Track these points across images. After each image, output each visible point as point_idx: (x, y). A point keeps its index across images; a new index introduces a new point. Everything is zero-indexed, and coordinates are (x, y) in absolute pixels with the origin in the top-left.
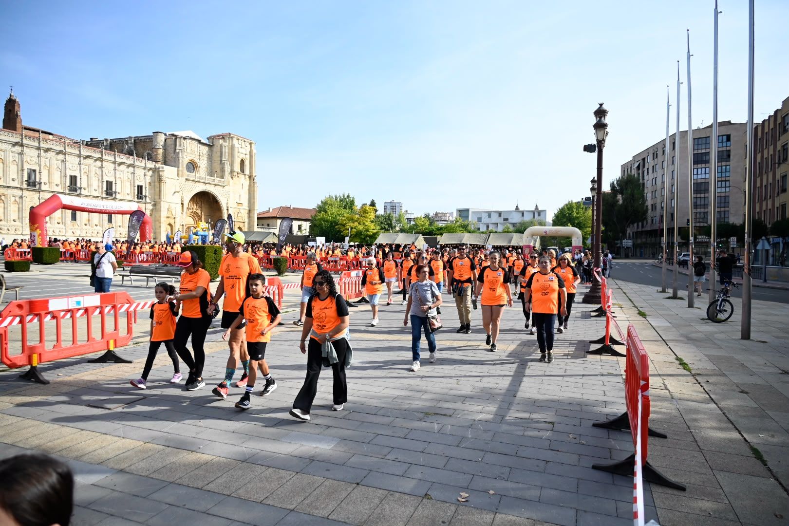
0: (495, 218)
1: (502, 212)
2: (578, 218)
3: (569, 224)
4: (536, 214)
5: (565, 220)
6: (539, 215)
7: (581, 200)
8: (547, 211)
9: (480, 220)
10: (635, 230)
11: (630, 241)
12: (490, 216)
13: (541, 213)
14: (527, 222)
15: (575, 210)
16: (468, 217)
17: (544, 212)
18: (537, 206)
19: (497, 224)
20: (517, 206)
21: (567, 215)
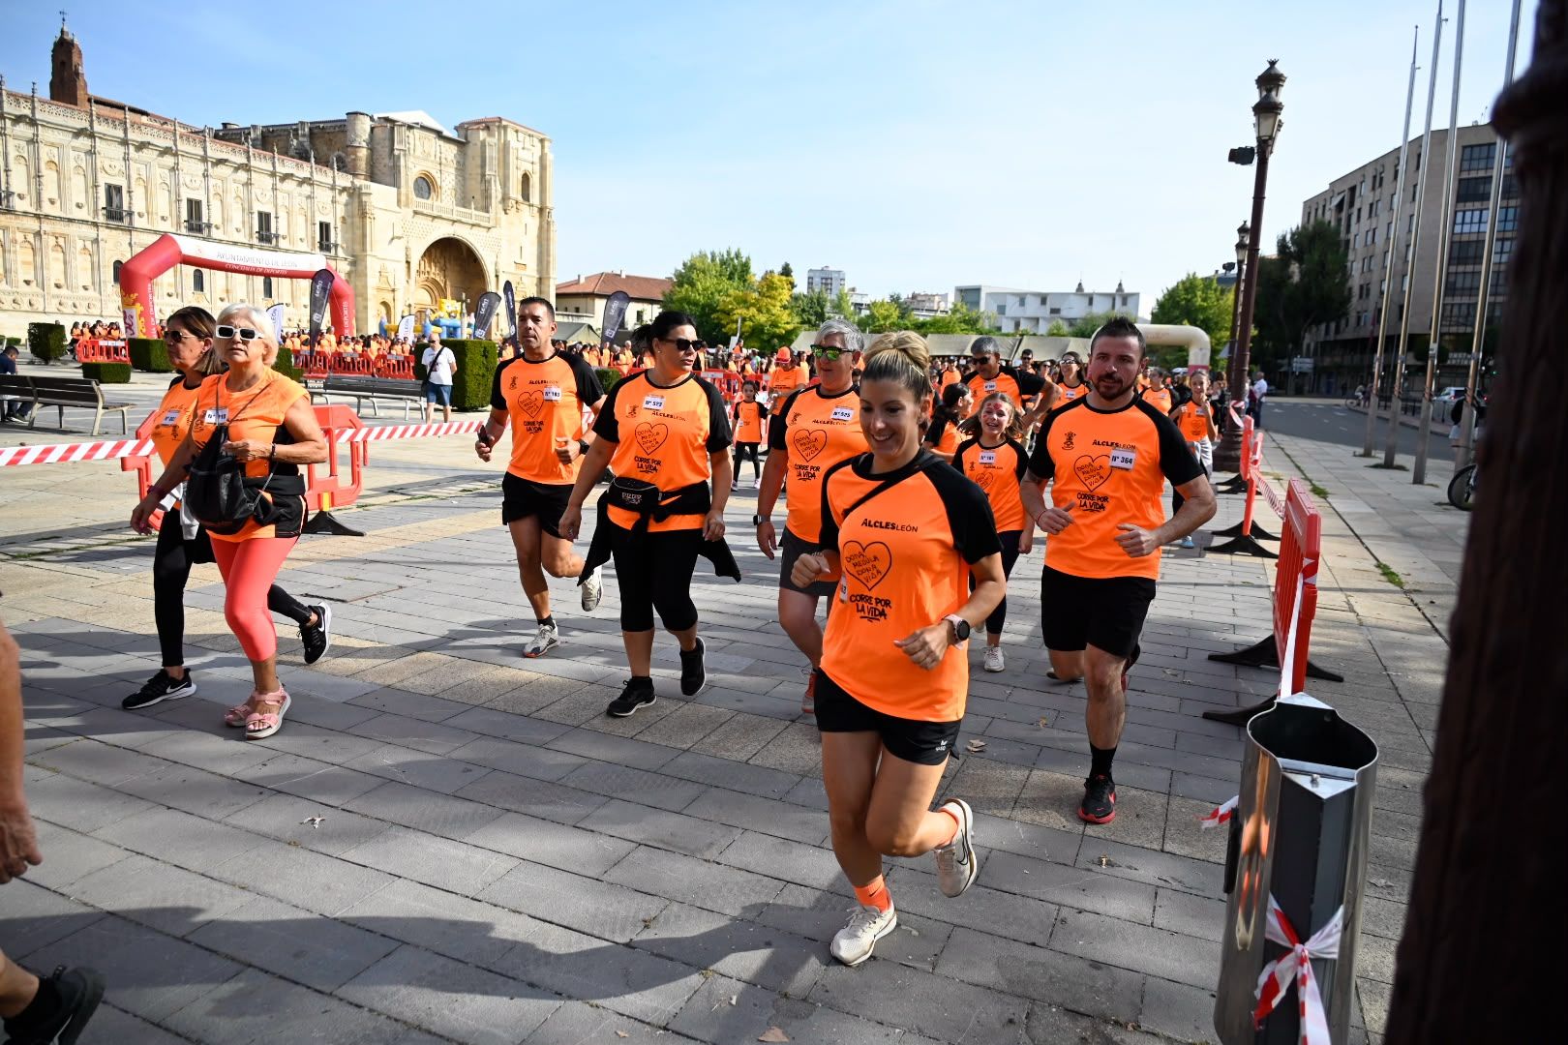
0: (1033, 308)
1: (1047, 294)
2: (1203, 309)
3: (1186, 322)
4: (1118, 301)
5: (1177, 312)
6: (1124, 303)
7: (1213, 273)
8: (1141, 295)
9: (1002, 310)
10: (1322, 338)
11: (1308, 360)
12: (1022, 302)
13: (1130, 301)
14: (1099, 318)
15: (1199, 293)
16: (977, 302)
17: (1135, 297)
18: (1120, 285)
19: (1037, 319)
20: (1080, 284)
21: (1183, 302)
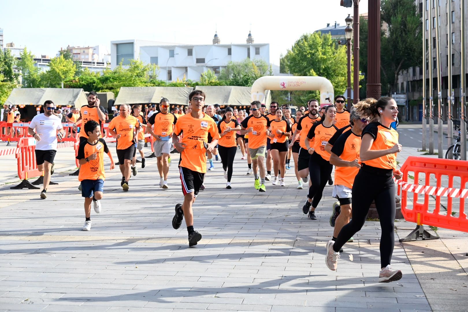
0: (182, 59)
1: (193, 46)
2: (325, 61)
3: (312, 71)
4: (252, 51)
5: (305, 64)
6: (257, 53)
8: (270, 45)
9: (154, 60)
10: (411, 78)
11: (402, 96)
12: (172, 54)
13: (261, 50)
14: (239, 66)
15: (320, 49)
16: (132, 55)
17: (264, 47)
18: (250, 35)
19: (186, 68)
20: (216, 35)
21: (309, 56)
